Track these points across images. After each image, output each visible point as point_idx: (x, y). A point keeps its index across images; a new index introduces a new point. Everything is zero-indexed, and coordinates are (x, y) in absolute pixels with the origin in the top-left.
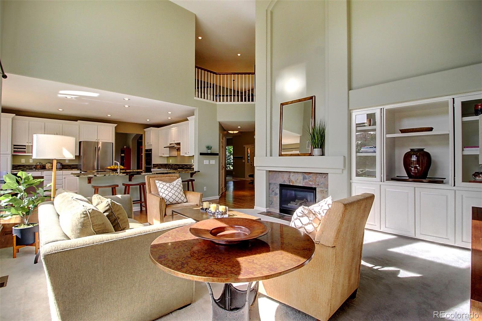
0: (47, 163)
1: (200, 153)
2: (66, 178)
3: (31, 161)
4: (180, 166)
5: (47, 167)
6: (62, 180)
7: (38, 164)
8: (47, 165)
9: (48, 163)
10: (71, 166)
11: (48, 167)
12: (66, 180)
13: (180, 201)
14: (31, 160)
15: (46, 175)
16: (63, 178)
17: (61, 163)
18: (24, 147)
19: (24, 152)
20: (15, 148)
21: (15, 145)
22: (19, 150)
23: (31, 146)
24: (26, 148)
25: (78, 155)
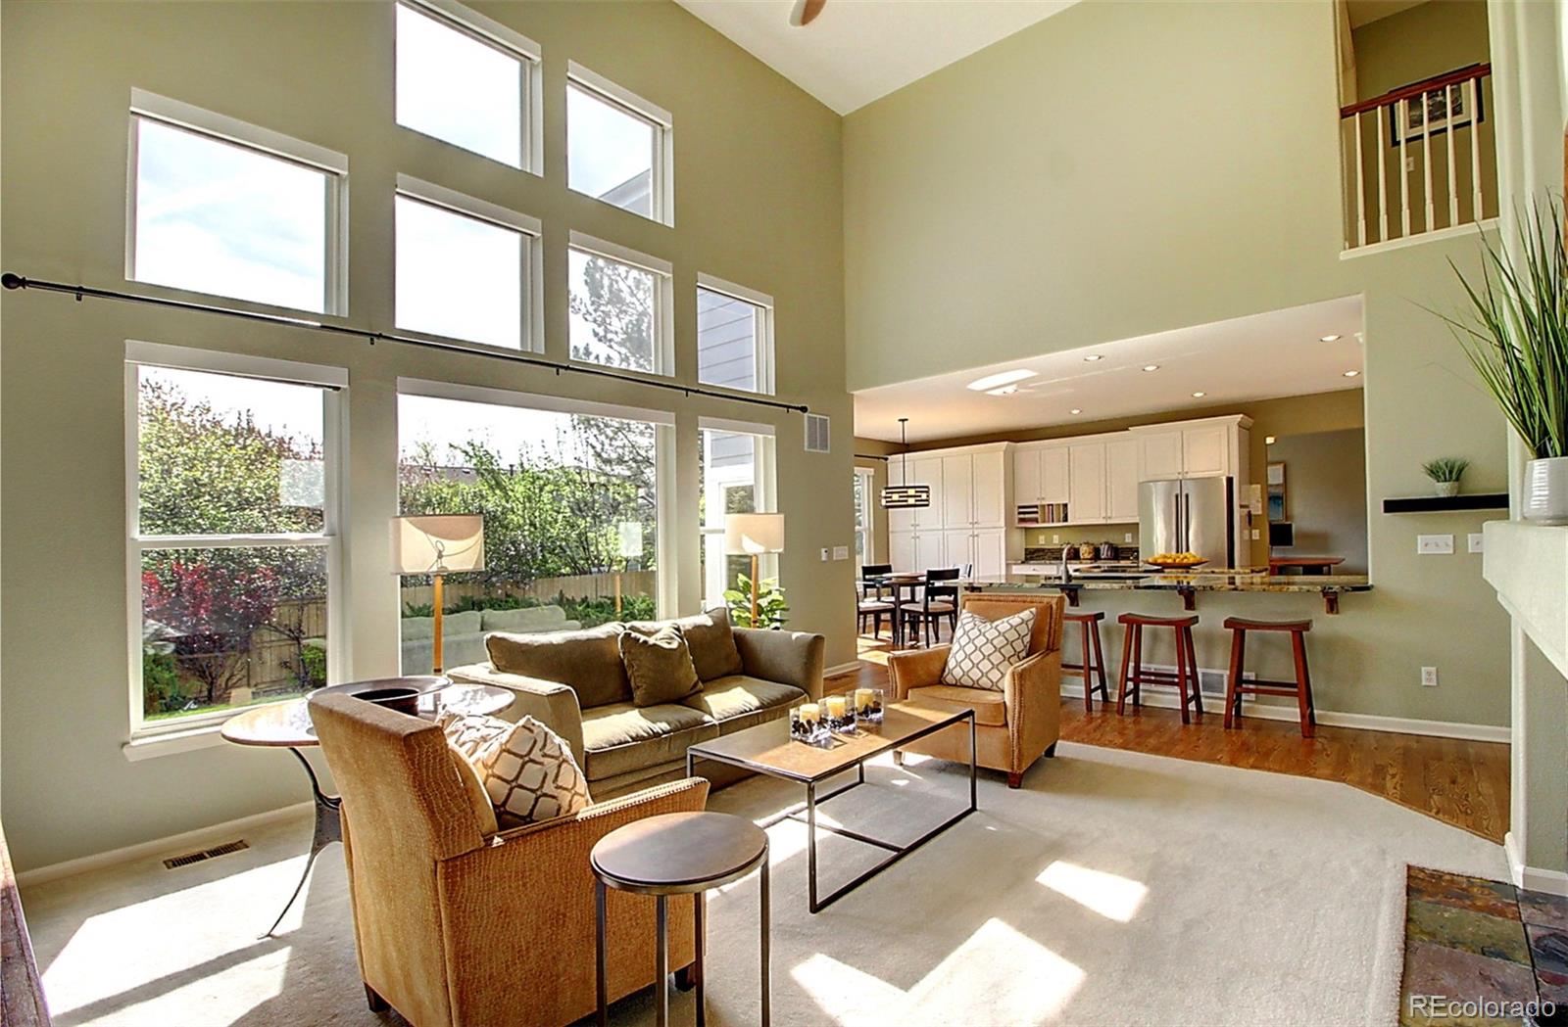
0: (1081, 545)
1: (1387, 503)
3: (1056, 541)
7: (1065, 546)
9: (1083, 545)
11: (1083, 554)
13: (984, 682)
14: (1056, 538)
17: (1111, 545)
18: (1035, 510)
19: (1036, 520)
20: (1020, 513)
21: (1020, 507)
22: (1027, 516)
23: (1047, 505)
24: (1039, 511)
25: (1138, 521)
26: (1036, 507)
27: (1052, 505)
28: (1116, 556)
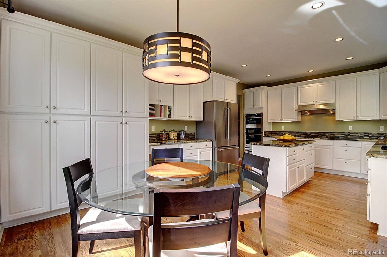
0: (170, 132)
2: (201, 153)
6: (197, 156)
7: (163, 132)
9: (172, 132)
14: (153, 127)
16: (199, 153)
17: (184, 132)
18: (153, 108)
19: (153, 115)
23: (160, 105)
24: (155, 108)
25: (203, 120)
26: (154, 105)
27: (163, 106)
28: (186, 138)
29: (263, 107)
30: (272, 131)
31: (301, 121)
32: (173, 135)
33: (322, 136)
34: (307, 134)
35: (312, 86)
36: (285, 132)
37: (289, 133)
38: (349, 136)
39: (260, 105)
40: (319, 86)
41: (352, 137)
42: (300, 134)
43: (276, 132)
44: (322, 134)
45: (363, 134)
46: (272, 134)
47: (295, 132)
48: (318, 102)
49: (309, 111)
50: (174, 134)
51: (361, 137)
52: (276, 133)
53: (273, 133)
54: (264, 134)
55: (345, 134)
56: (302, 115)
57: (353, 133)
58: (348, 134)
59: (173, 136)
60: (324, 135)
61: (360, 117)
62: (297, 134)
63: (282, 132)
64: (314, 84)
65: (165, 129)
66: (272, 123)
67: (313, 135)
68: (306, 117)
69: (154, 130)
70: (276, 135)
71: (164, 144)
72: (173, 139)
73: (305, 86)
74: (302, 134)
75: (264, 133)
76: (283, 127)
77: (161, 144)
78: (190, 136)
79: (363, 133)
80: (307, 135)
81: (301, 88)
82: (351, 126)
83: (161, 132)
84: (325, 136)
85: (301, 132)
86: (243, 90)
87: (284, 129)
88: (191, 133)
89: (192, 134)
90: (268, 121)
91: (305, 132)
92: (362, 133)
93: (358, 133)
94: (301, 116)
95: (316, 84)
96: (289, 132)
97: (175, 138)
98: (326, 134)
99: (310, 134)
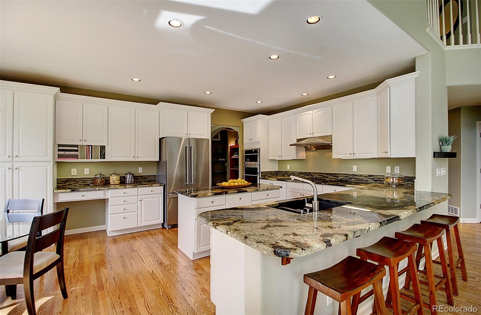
0: (111, 175)
2: (143, 200)
3: (87, 173)
4: (315, 176)
5: (111, 182)
6: (137, 204)
7: (98, 176)
8: (111, 178)
9: (113, 175)
10: (146, 178)
11: (113, 181)
12: (143, 202)
14: (87, 170)
15: (111, 197)
16: (139, 200)
17: (133, 174)
18: (76, 148)
19: (76, 157)
20: (59, 150)
21: (59, 145)
22: (67, 153)
23: (87, 146)
24: (79, 149)
25: (158, 160)
26: (77, 146)
27: (92, 146)
28: (134, 182)
29: (259, 142)
30: (277, 170)
31: (305, 158)
32: (114, 179)
33: (326, 179)
34: (311, 175)
35: (309, 114)
36: (290, 173)
37: (294, 174)
38: (353, 179)
39: (257, 139)
40: (316, 113)
41: (356, 180)
42: (304, 176)
43: (281, 172)
44: (326, 175)
45: (368, 177)
46: (278, 175)
47: (299, 173)
48: (315, 134)
49: (314, 145)
50: (114, 177)
51: (366, 180)
52: (281, 174)
53: (279, 173)
54: (261, 175)
55: (349, 176)
56: (306, 150)
57: (357, 176)
58: (352, 177)
59: (112, 180)
60: (327, 177)
61: (356, 154)
62: (301, 176)
63: (287, 173)
64: (312, 111)
65: (100, 172)
66: (277, 161)
67: (317, 176)
68: (310, 153)
69: (88, 173)
70: (281, 176)
71: (78, 191)
72: (113, 184)
73: (304, 113)
74: (306, 175)
75: (261, 173)
76: (288, 165)
77: (71, 191)
78: (147, 179)
79: (368, 175)
80: (311, 177)
81: (300, 117)
82: (355, 166)
83: (95, 175)
84: (329, 178)
85: (305, 172)
86: (241, 120)
87: (289, 169)
88: (149, 176)
89: (151, 176)
90: (269, 159)
91: (309, 173)
92: (366, 175)
93: (362, 176)
94: (306, 152)
95: (313, 111)
96: (294, 172)
97: (115, 183)
98: (330, 176)
99: (313, 176)
